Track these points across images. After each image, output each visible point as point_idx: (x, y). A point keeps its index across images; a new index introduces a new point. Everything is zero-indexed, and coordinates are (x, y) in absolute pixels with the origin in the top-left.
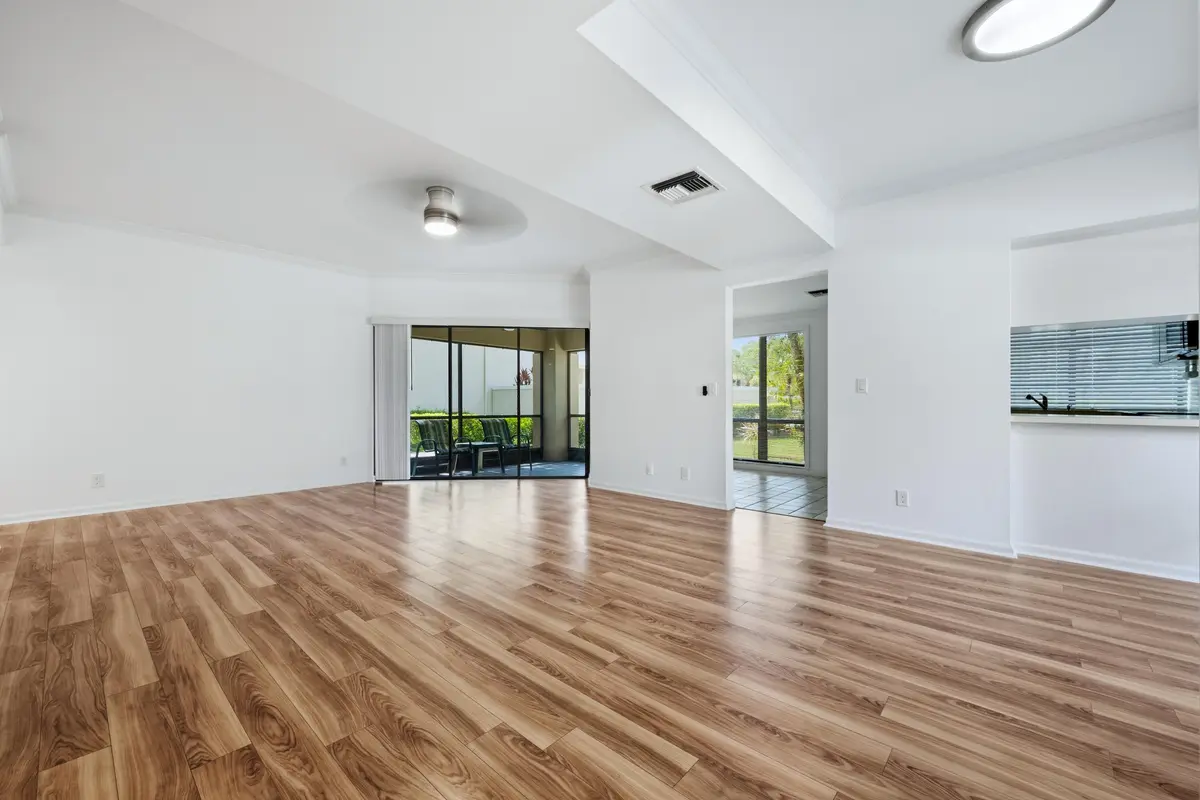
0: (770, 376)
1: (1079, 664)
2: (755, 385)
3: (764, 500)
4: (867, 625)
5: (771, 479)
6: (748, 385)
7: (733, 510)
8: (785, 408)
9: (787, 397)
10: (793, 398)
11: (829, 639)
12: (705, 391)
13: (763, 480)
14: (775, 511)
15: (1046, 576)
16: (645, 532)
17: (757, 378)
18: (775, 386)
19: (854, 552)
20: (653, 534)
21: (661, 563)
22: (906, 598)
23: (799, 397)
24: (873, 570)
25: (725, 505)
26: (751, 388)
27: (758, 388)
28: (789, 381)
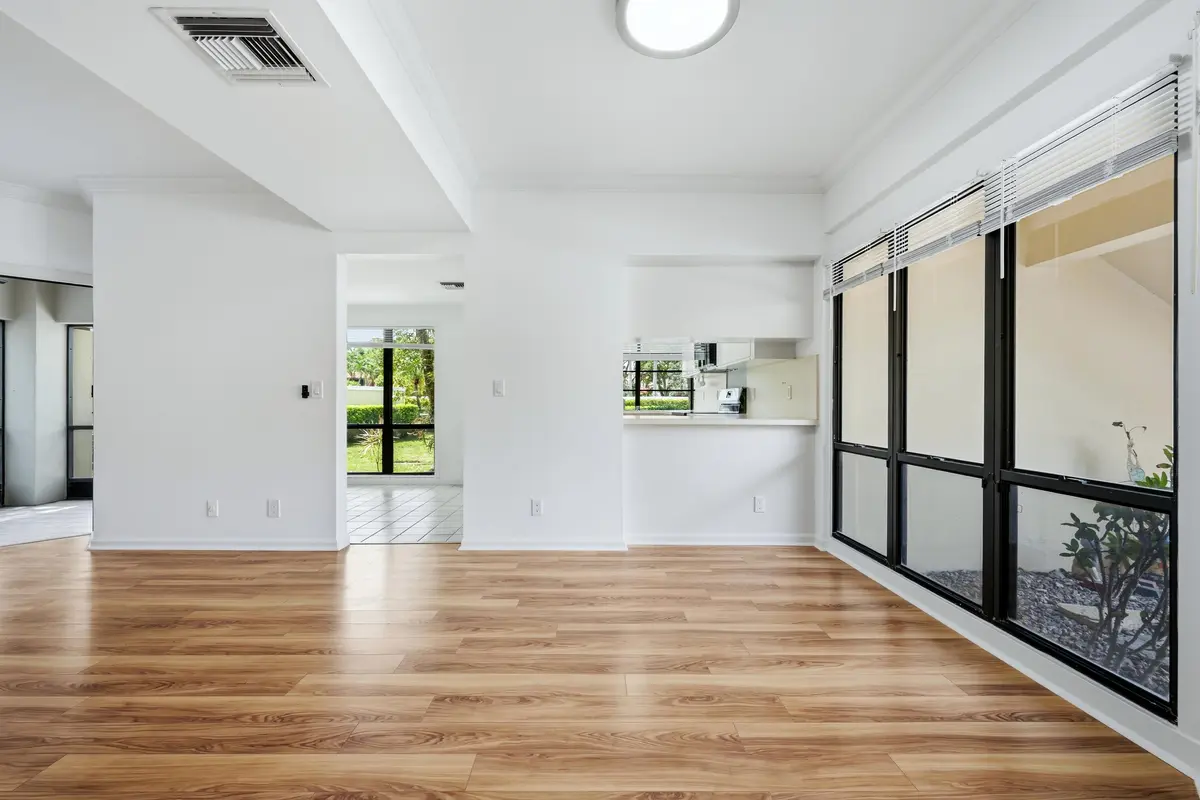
0: (396, 375)
1: (706, 670)
2: (380, 385)
3: (389, 525)
4: (523, 700)
5: (397, 494)
6: (373, 384)
7: (346, 550)
8: (412, 410)
9: (415, 398)
10: (421, 400)
11: (480, 752)
12: (305, 392)
13: (388, 496)
14: (399, 540)
15: (653, 565)
16: (187, 623)
17: (381, 378)
18: (401, 386)
19: (493, 581)
20: (202, 624)
21: (203, 689)
22: (553, 635)
23: (427, 398)
24: (514, 603)
25: (335, 544)
26: (376, 388)
27: (382, 388)
28: (417, 382)
